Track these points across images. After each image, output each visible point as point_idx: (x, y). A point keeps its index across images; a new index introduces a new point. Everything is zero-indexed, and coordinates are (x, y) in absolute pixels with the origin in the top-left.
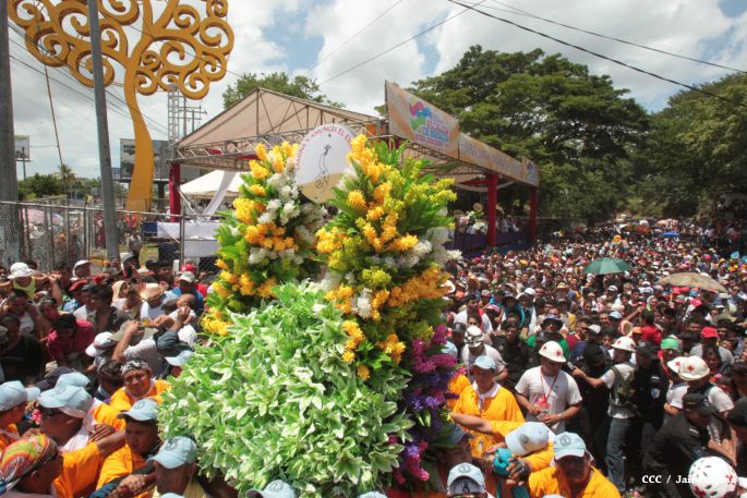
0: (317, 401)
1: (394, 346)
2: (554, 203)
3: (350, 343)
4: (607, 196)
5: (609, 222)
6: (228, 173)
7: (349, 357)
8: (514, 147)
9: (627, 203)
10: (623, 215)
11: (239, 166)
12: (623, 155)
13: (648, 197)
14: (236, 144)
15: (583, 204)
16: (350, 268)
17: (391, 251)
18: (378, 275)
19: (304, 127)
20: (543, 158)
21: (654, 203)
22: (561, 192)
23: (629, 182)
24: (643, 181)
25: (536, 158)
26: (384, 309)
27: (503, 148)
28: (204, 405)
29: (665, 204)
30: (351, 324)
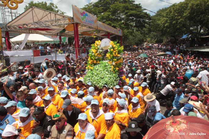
0: (109, 75)
1: (117, 69)
2: (128, 40)
3: (112, 68)
4: (141, 38)
5: (142, 45)
6: (27, 34)
7: (112, 70)
8: (115, 25)
9: (147, 40)
10: (146, 43)
11: (31, 32)
12: (145, 27)
13: (152, 38)
14: (27, 25)
15: (135, 40)
16: (111, 59)
17: (116, 56)
18: (116, 60)
19: (50, 19)
20: (124, 28)
21: (153, 40)
22: (129, 37)
23: (147, 34)
24: (150, 34)
25: (122, 28)
26: (116, 64)
27: (112, 25)
28: (93, 78)
29: (156, 40)
30: (112, 66)
